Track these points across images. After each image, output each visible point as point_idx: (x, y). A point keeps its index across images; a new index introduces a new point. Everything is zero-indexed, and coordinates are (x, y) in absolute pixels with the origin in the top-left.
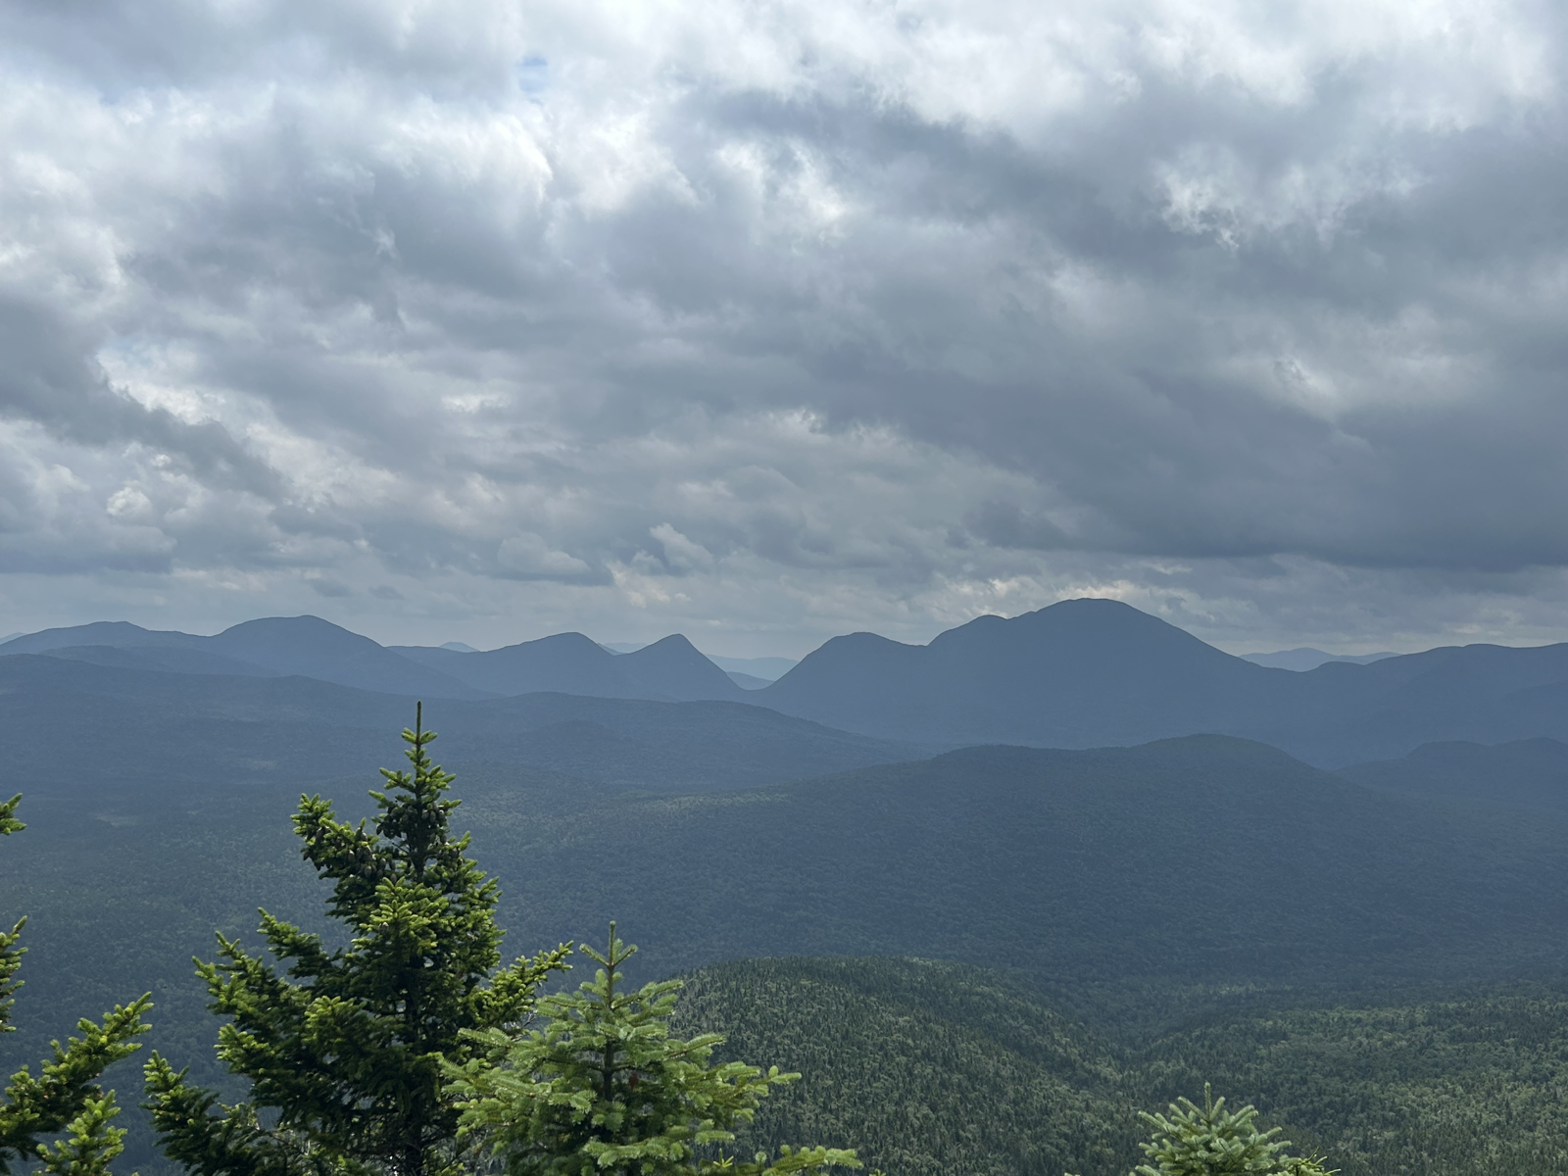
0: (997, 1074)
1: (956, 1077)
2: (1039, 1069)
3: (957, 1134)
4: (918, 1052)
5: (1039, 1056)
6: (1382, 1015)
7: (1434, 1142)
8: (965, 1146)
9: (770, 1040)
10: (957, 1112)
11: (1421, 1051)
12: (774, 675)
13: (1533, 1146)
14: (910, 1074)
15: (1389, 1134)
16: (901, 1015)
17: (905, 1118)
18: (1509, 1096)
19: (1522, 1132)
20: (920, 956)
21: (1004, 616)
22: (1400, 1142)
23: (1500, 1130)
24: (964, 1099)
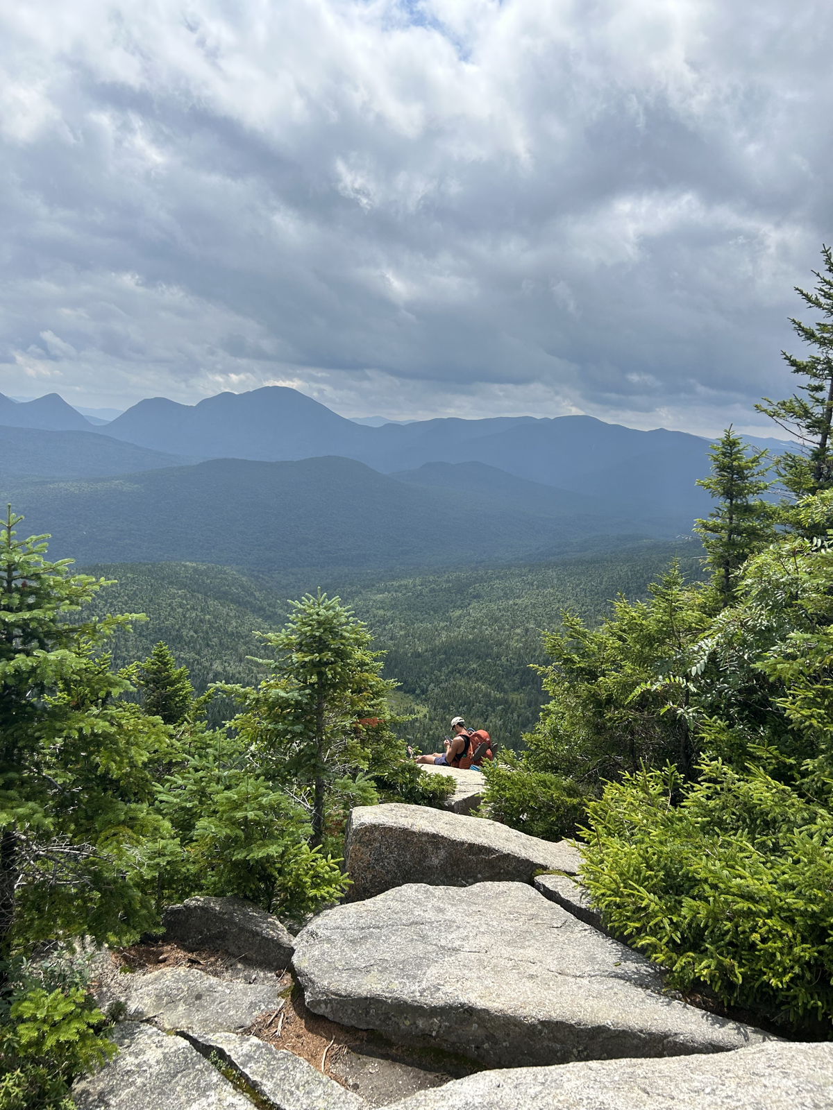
0: (228, 615)
1: (208, 617)
2: (248, 611)
3: (208, 644)
4: (189, 606)
5: (248, 606)
6: (402, 583)
7: (420, 634)
8: (211, 649)
9: (111, 603)
10: (207, 633)
11: (417, 597)
12: (111, 418)
13: (459, 634)
14: (184, 617)
15: (402, 633)
16: (180, 589)
17: (181, 637)
18: (451, 614)
19: (456, 629)
20: (190, 561)
21: (236, 393)
22: (407, 636)
23: (447, 628)
24: (211, 627)
